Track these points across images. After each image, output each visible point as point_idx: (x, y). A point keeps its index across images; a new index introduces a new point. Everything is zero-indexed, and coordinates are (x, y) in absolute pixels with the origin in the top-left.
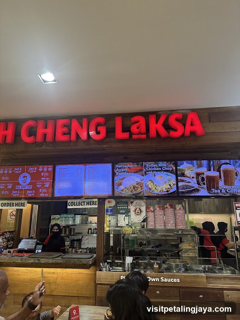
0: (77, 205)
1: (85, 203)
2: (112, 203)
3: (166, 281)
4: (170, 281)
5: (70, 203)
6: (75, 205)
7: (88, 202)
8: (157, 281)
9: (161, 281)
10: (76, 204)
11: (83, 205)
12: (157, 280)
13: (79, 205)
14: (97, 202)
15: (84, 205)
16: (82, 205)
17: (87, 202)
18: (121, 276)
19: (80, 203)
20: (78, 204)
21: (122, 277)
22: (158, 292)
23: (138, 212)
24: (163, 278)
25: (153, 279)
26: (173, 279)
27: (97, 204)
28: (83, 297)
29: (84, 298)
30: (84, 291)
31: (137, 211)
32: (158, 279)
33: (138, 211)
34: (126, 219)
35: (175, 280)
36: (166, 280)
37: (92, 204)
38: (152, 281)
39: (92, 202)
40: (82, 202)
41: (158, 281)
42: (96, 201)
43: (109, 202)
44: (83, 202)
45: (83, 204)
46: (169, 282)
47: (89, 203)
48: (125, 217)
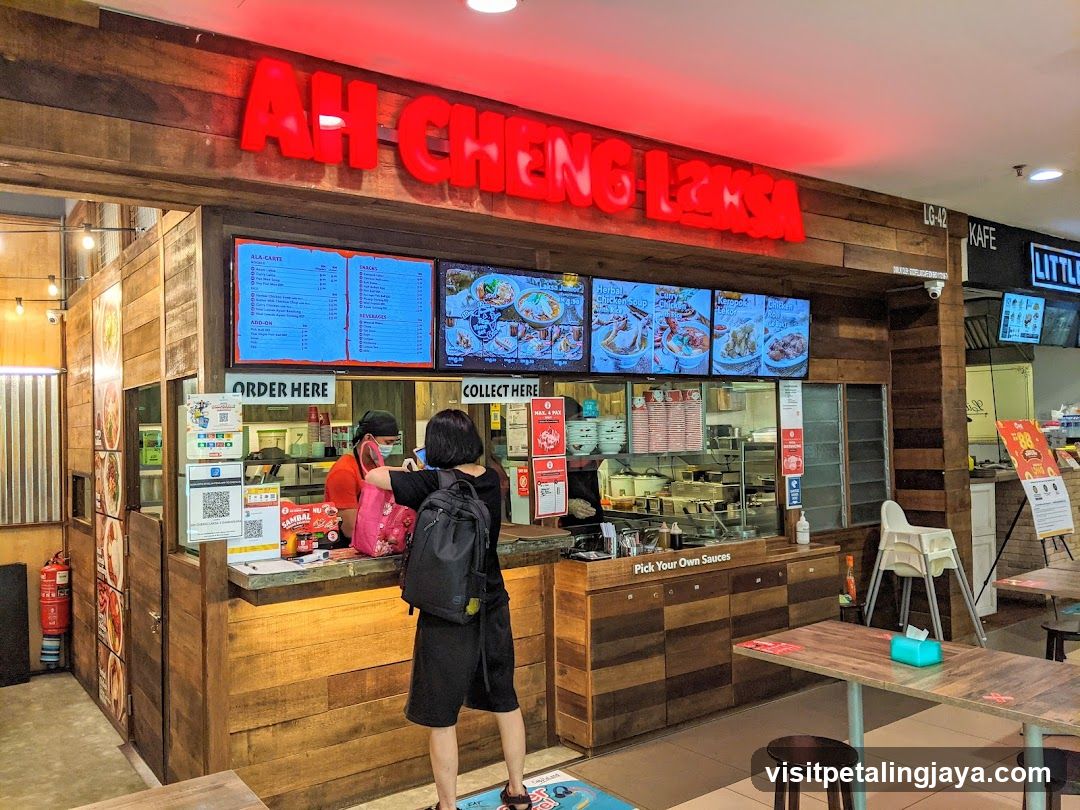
0: (488, 396)
1: (509, 390)
5: (467, 387)
6: (482, 395)
10: (484, 392)
11: (503, 394)
13: (494, 396)
15: (506, 395)
16: (500, 395)
18: (636, 566)
19: (496, 389)
20: (490, 392)
21: (638, 568)
22: (697, 587)
40: (500, 387)
44: (504, 386)
45: (502, 391)
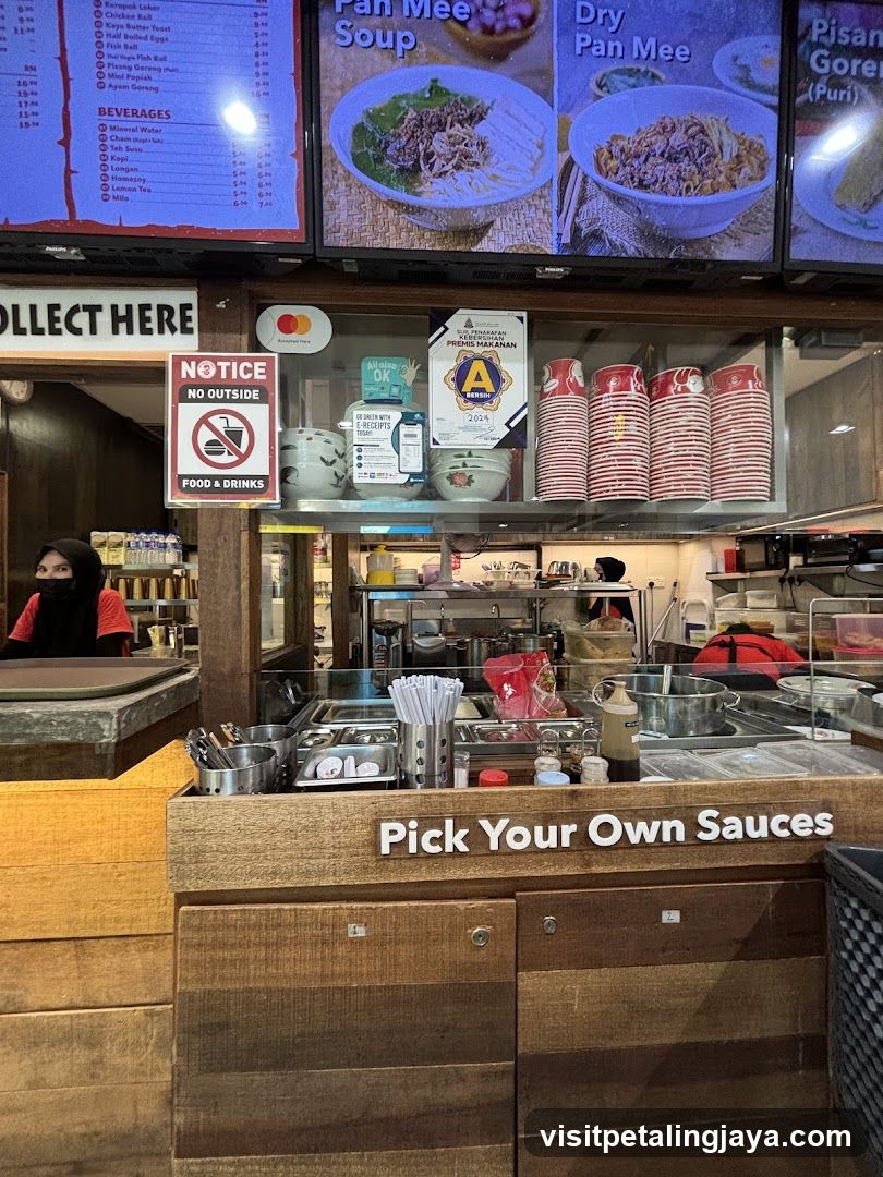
0: (38, 333)
1: (104, 319)
2: (306, 330)
3: (739, 834)
4: (763, 833)
6: (20, 333)
7: (122, 312)
8: (667, 838)
9: (702, 835)
10: (25, 323)
11: (86, 328)
12: (673, 830)
13: (56, 332)
14: (193, 313)
15: (93, 331)
16: (77, 332)
17: (114, 308)
18: (385, 827)
19: (60, 314)
20: (43, 323)
21: (393, 832)
22: (672, 917)
23: (478, 385)
24: (715, 814)
25: (642, 825)
26: (785, 818)
27: (194, 324)
28: (114, 941)
29: (120, 942)
30: (118, 902)
31: (470, 383)
32: (675, 828)
33: (478, 378)
34: (409, 441)
35: (801, 824)
36: (734, 828)
37: (153, 325)
38: (634, 839)
39: (153, 314)
40: (74, 310)
41: (680, 837)
42: (189, 306)
43: (286, 325)
44: (86, 308)
45: (81, 320)
46: (760, 840)
47: (128, 319)
48: (404, 429)
